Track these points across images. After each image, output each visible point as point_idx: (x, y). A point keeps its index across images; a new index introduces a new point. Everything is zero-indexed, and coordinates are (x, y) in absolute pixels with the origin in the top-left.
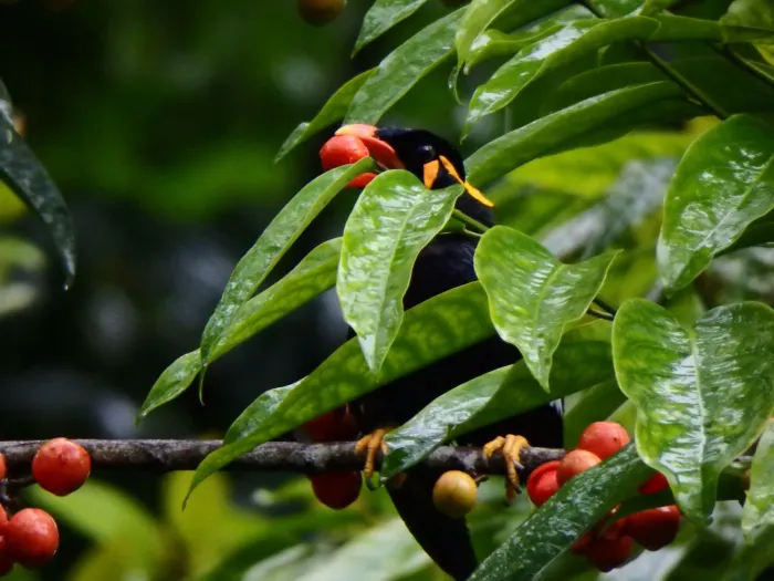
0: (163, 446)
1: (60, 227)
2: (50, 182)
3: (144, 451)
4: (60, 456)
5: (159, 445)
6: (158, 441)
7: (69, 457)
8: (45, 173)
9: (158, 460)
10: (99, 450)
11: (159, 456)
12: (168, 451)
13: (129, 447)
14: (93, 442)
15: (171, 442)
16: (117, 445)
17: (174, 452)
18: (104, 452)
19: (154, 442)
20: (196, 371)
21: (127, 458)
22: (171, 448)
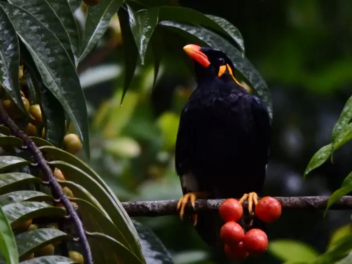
0: (314, 199)
1: (266, 97)
2: (260, 77)
3: (305, 202)
4: (268, 205)
5: (312, 199)
6: (312, 197)
7: (271, 205)
8: (258, 73)
9: (312, 206)
10: (285, 202)
11: (312, 204)
12: (316, 201)
13: (299, 200)
14: (283, 199)
15: (318, 197)
16: (293, 199)
17: (319, 202)
18: (288, 203)
19: (309, 197)
20: (329, 153)
21: (298, 205)
22: (317, 200)
